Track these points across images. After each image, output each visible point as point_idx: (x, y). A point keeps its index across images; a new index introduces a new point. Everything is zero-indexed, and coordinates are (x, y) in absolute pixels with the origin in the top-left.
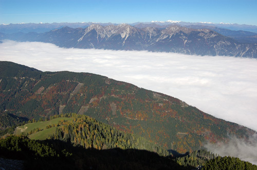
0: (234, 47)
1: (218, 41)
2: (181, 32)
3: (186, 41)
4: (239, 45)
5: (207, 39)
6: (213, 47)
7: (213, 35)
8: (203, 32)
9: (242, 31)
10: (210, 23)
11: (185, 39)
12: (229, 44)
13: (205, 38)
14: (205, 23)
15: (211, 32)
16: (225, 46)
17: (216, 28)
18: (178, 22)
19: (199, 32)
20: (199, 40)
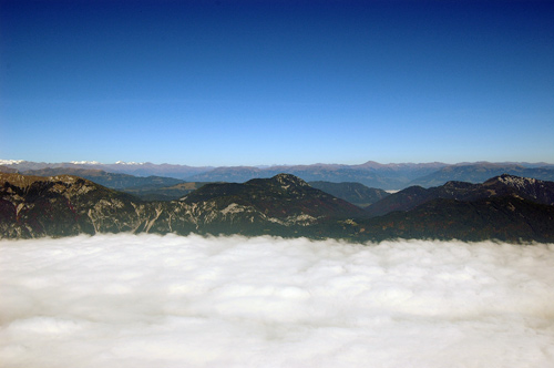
0: (132, 210)
1: (95, 201)
2: (7, 185)
3: (21, 206)
4: (142, 207)
5: (72, 198)
6: (86, 215)
7: (84, 188)
8: (60, 183)
9: (156, 177)
10: (94, 163)
11: (19, 202)
12: (120, 205)
13: (68, 196)
14: (83, 162)
15: (80, 182)
16: (112, 211)
17: (103, 173)
18: (18, 162)
19: (52, 184)
20: (53, 201)
